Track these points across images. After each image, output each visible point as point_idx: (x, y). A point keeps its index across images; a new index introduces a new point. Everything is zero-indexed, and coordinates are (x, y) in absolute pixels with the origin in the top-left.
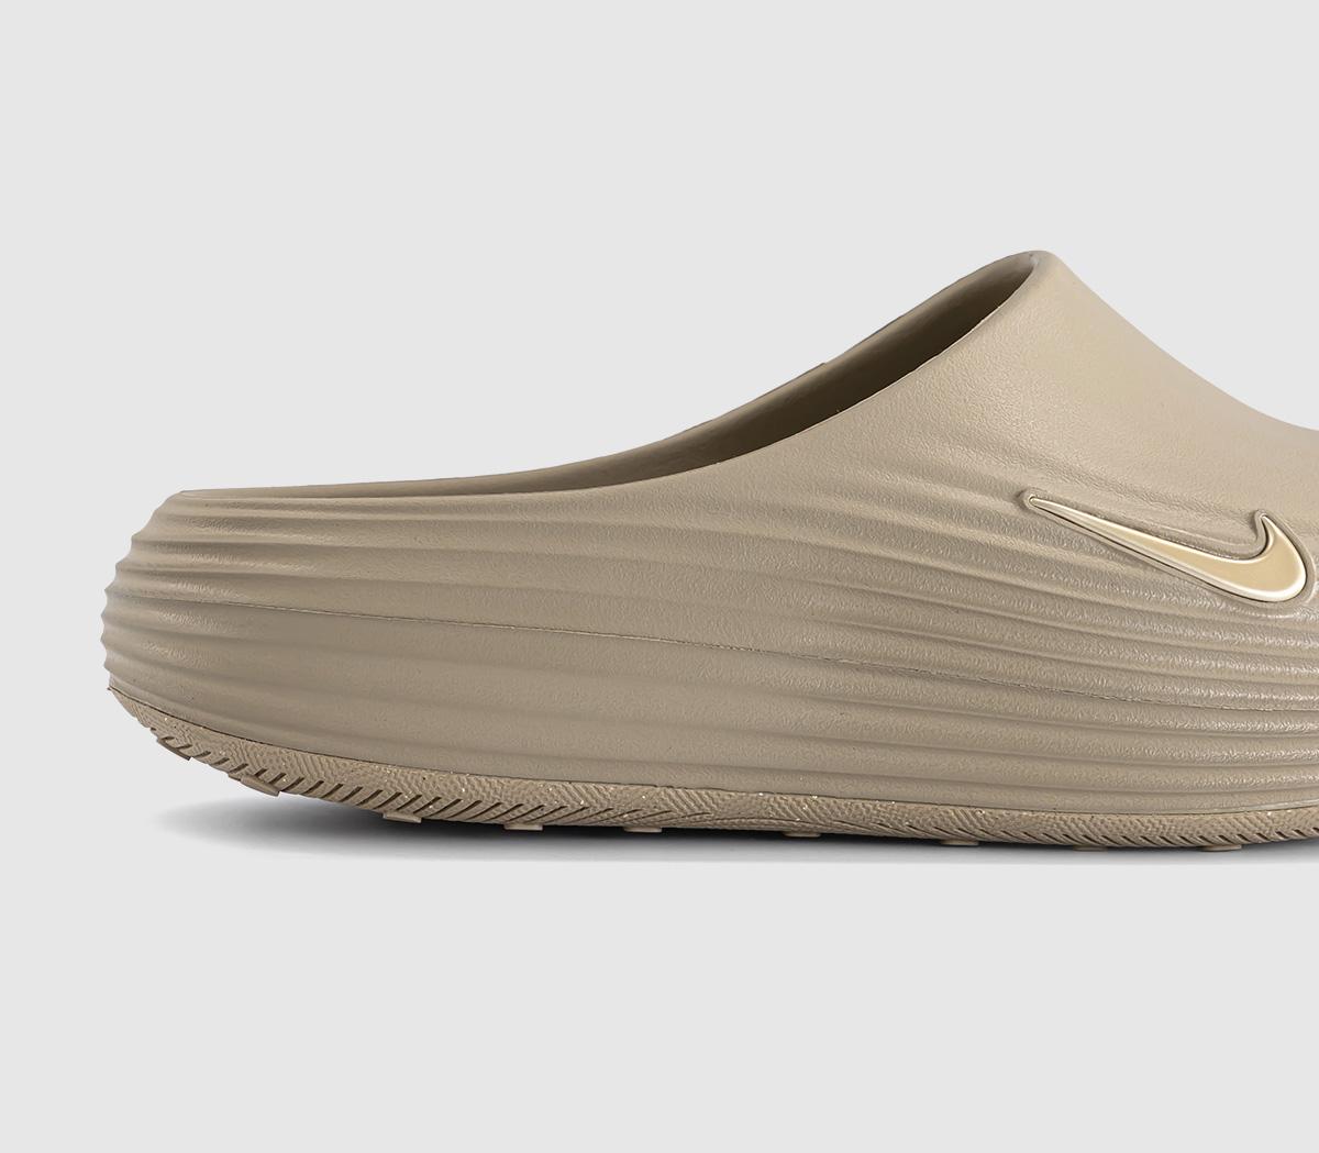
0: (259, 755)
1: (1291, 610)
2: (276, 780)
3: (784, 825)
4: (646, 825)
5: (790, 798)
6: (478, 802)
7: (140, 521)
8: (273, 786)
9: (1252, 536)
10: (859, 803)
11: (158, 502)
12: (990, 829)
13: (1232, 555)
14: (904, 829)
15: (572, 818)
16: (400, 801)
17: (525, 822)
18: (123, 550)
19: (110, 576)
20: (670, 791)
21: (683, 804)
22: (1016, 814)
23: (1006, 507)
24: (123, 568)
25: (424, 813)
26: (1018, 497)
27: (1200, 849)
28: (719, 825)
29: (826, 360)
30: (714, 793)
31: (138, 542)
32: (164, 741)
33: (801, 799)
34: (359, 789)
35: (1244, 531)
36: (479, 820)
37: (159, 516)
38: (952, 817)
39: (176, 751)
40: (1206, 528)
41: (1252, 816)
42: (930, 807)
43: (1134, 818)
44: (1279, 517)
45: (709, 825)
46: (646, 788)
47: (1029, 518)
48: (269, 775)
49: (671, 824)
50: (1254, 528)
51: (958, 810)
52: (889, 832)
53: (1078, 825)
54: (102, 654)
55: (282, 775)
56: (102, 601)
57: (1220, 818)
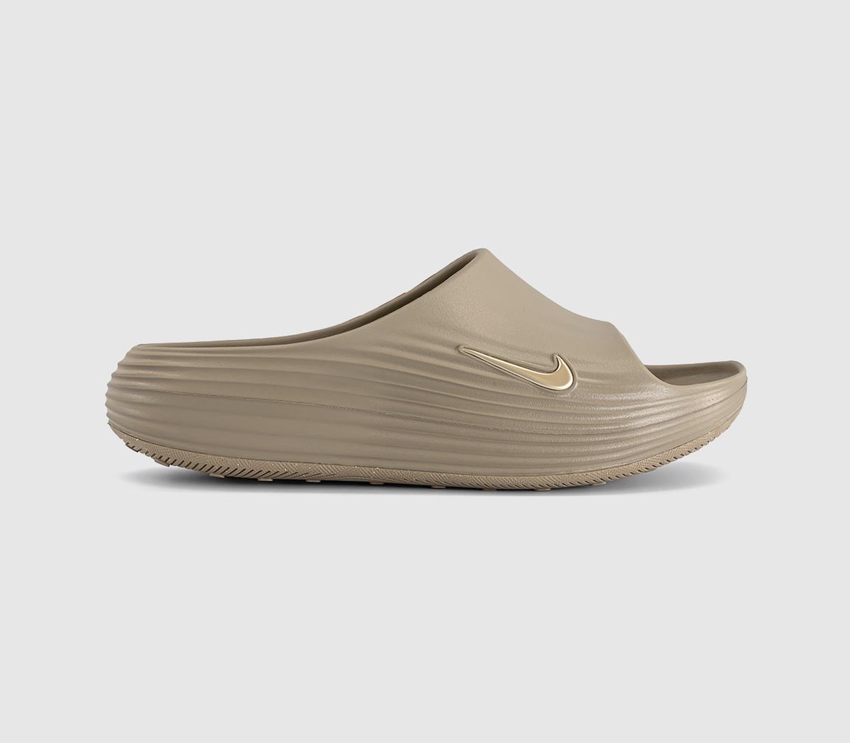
0: (161, 451)
1: (566, 393)
2: (166, 461)
3: (367, 480)
4: (313, 479)
5: (367, 469)
6: (244, 470)
7: (121, 357)
8: (166, 463)
9: (552, 364)
10: (395, 471)
11: (128, 349)
12: (446, 481)
13: (543, 371)
14: (414, 481)
15: (283, 476)
16: (214, 469)
17: (265, 478)
18: (115, 368)
19: (109, 379)
20: (320, 465)
21: (327, 471)
22: (456, 475)
23: (451, 352)
24: (114, 376)
25: (225, 474)
26: (457, 347)
27: (533, 490)
28: (341, 479)
29: (406, 292)
30: (337, 467)
31: (121, 365)
32: (127, 444)
33: (372, 469)
34: (198, 464)
35: (548, 362)
36: (246, 477)
37: (129, 355)
38: (432, 477)
39: (132, 448)
40: (534, 360)
41: (551, 477)
42: (422, 473)
43: (503, 478)
44: (562, 355)
45: (337, 479)
46: (310, 465)
47: (461, 356)
48: (164, 458)
49: (323, 479)
50: (553, 360)
51: (434, 474)
52: (408, 482)
53: (482, 480)
54: (106, 410)
55: (169, 458)
56: (106, 389)
57: (538, 478)
